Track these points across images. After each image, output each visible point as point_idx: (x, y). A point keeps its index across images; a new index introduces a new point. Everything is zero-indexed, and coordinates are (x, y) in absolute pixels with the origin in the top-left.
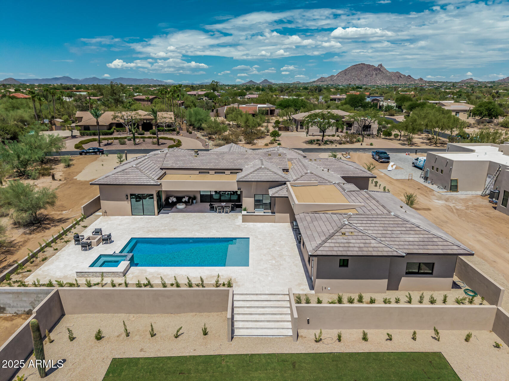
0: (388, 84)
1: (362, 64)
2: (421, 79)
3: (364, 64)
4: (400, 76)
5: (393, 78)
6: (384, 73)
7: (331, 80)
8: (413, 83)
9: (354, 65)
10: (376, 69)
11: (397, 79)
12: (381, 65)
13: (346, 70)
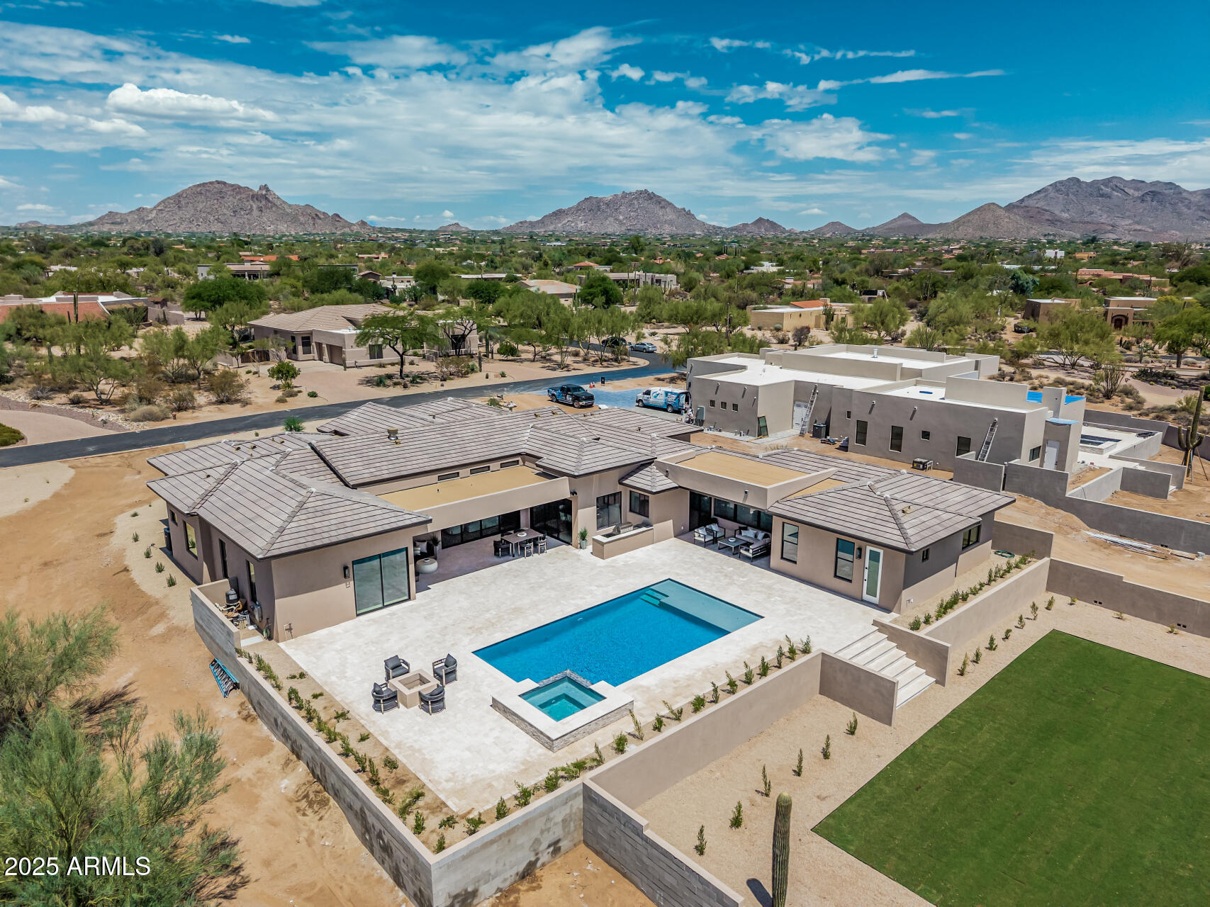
0: (293, 233)
1: (218, 182)
2: (363, 223)
3: (225, 183)
4: (317, 215)
5: (302, 219)
6: (278, 207)
7: (142, 220)
8: (347, 230)
9: (199, 185)
10: (255, 197)
11: (311, 222)
12: (266, 188)
13: (179, 196)
